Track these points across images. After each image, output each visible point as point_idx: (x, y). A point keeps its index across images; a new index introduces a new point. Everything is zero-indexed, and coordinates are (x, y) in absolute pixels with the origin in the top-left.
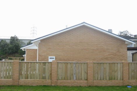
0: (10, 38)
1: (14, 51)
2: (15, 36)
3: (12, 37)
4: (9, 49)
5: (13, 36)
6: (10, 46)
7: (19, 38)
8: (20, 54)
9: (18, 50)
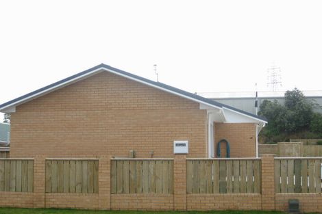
0: (283, 95)
1: (302, 125)
2: (296, 89)
3: (288, 93)
4: (290, 120)
5: (291, 90)
6: (291, 113)
7: (306, 95)
8: (316, 132)
9: (309, 122)
